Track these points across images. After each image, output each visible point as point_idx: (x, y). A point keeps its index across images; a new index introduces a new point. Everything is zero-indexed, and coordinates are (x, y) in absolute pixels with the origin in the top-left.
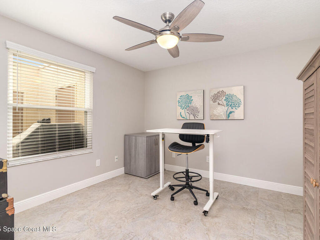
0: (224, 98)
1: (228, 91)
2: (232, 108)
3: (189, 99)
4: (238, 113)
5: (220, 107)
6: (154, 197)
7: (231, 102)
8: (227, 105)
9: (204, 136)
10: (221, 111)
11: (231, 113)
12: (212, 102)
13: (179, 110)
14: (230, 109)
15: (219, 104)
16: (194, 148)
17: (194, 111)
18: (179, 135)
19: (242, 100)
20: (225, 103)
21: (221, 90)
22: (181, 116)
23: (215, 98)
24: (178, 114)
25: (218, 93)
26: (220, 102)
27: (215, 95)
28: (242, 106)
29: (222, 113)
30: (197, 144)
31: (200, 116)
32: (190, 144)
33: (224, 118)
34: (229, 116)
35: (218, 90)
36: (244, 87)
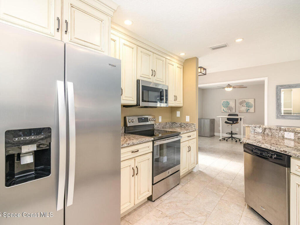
0: (245, 103)
1: (247, 100)
3: (228, 103)
4: (252, 110)
6: (220, 140)
7: (248, 105)
9: (238, 119)
10: (244, 109)
11: (248, 110)
12: (239, 105)
13: (223, 108)
14: (248, 108)
15: (243, 106)
16: (233, 123)
17: (230, 109)
18: (226, 118)
19: (253, 104)
20: (245, 105)
21: (244, 100)
22: (224, 110)
23: (241, 103)
24: (222, 110)
25: (243, 101)
27: (241, 102)
28: (253, 107)
29: (244, 110)
30: (234, 122)
31: (234, 111)
32: (232, 122)
33: (245, 112)
34: (247, 111)
35: (242, 100)
36: (254, 99)
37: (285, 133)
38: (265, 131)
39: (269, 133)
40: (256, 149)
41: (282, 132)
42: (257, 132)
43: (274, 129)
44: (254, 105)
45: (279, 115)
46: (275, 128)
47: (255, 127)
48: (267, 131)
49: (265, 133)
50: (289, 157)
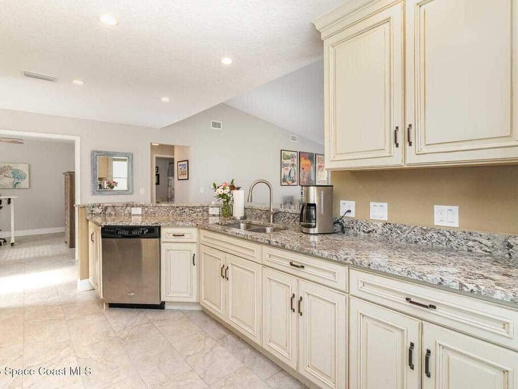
0: (11, 172)
1: (14, 167)
2: (18, 180)
4: (24, 184)
5: (6, 179)
7: (17, 175)
8: (14, 177)
10: (7, 181)
11: (17, 183)
14: (17, 181)
15: (5, 176)
19: (27, 173)
20: (11, 175)
21: (7, 165)
25: (5, 167)
26: (7, 175)
28: (27, 179)
29: (9, 184)
33: (11, 187)
34: (15, 186)
35: (5, 165)
36: (29, 166)
37: (133, 208)
38: (106, 211)
39: (112, 212)
40: (122, 229)
41: (128, 208)
42: (95, 213)
43: (118, 207)
44: (28, 176)
45: (95, 191)
46: (120, 205)
47: (93, 207)
48: (109, 210)
49: (106, 213)
50: (159, 227)
